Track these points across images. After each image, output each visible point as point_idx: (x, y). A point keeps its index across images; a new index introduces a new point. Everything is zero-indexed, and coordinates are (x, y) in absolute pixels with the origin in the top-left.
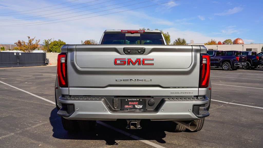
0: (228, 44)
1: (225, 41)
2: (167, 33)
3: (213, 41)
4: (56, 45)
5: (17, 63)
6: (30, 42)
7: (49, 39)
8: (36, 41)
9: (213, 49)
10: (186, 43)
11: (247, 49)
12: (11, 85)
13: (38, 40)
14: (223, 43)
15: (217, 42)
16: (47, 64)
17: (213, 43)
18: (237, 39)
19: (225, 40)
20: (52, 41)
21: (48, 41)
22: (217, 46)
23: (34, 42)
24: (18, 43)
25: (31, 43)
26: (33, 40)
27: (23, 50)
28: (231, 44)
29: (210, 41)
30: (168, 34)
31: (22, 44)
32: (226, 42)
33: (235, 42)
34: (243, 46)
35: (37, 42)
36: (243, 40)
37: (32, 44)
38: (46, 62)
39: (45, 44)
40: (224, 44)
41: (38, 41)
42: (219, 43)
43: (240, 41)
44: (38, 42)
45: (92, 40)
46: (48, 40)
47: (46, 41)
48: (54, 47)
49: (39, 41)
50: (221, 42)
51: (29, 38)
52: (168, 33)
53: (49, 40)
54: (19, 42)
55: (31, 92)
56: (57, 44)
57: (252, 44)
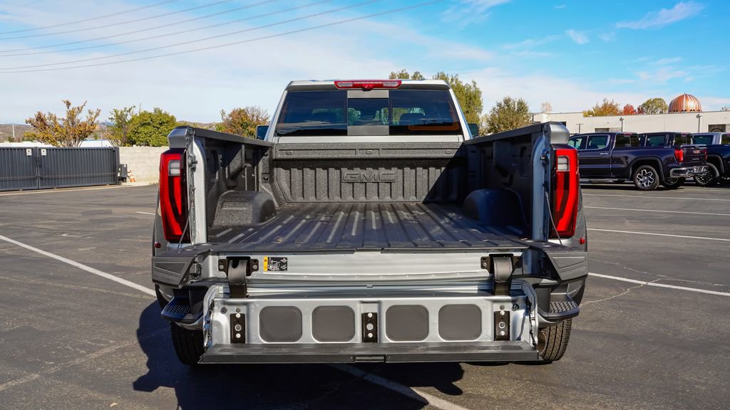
0: (653, 112)
1: (644, 105)
2: (472, 84)
3: (609, 103)
4: (149, 124)
5: (34, 179)
6: (72, 116)
7: (125, 109)
8: (90, 113)
9: (608, 129)
10: (528, 112)
11: (710, 126)
12: (21, 242)
13: (95, 111)
14: (639, 109)
15: (621, 108)
16: (123, 179)
17: (608, 110)
18: (681, 98)
19: (645, 101)
20: (136, 112)
21: (125, 113)
22: (621, 120)
23: (82, 118)
24: (37, 120)
25: (75, 120)
26: (80, 110)
27: (52, 142)
28: (661, 113)
29: (601, 104)
30: (474, 86)
31: (48, 122)
32: (648, 107)
33: (676, 107)
34: (698, 117)
35: (93, 116)
36: (699, 99)
37: (79, 121)
38: (119, 175)
39: (114, 122)
40: (641, 111)
41: (95, 114)
42: (628, 111)
43: (690, 104)
44: (96, 117)
45: (253, 109)
46: (123, 110)
47: (119, 113)
48: (141, 129)
49: (97, 114)
50: (632, 107)
51: (68, 104)
52: (474, 83)
53: (128, 109)
54: (40, 118)
55: (81, 260)
56: (149, 121)
57: (726, 110)
